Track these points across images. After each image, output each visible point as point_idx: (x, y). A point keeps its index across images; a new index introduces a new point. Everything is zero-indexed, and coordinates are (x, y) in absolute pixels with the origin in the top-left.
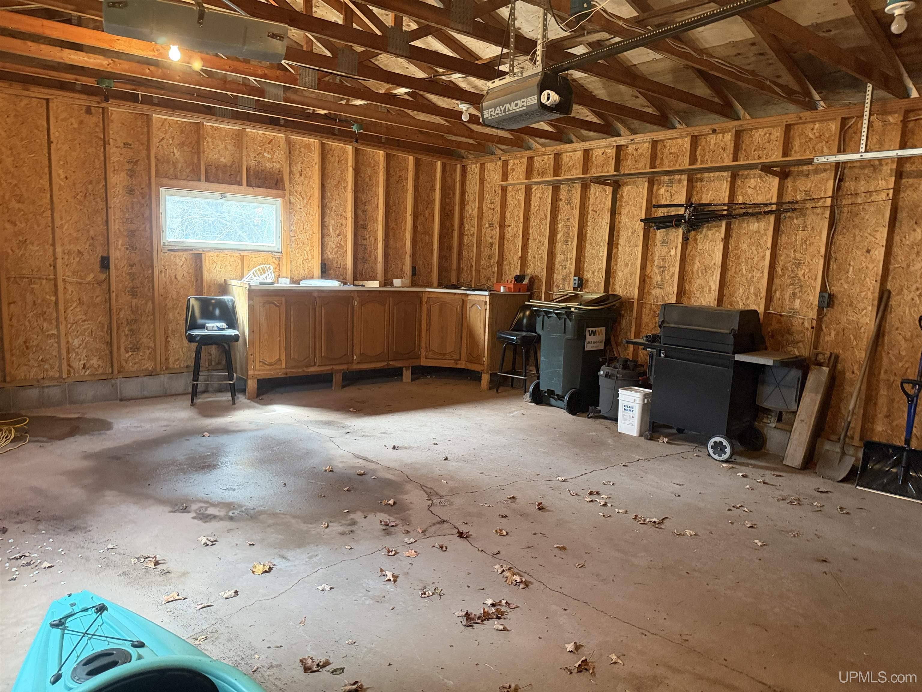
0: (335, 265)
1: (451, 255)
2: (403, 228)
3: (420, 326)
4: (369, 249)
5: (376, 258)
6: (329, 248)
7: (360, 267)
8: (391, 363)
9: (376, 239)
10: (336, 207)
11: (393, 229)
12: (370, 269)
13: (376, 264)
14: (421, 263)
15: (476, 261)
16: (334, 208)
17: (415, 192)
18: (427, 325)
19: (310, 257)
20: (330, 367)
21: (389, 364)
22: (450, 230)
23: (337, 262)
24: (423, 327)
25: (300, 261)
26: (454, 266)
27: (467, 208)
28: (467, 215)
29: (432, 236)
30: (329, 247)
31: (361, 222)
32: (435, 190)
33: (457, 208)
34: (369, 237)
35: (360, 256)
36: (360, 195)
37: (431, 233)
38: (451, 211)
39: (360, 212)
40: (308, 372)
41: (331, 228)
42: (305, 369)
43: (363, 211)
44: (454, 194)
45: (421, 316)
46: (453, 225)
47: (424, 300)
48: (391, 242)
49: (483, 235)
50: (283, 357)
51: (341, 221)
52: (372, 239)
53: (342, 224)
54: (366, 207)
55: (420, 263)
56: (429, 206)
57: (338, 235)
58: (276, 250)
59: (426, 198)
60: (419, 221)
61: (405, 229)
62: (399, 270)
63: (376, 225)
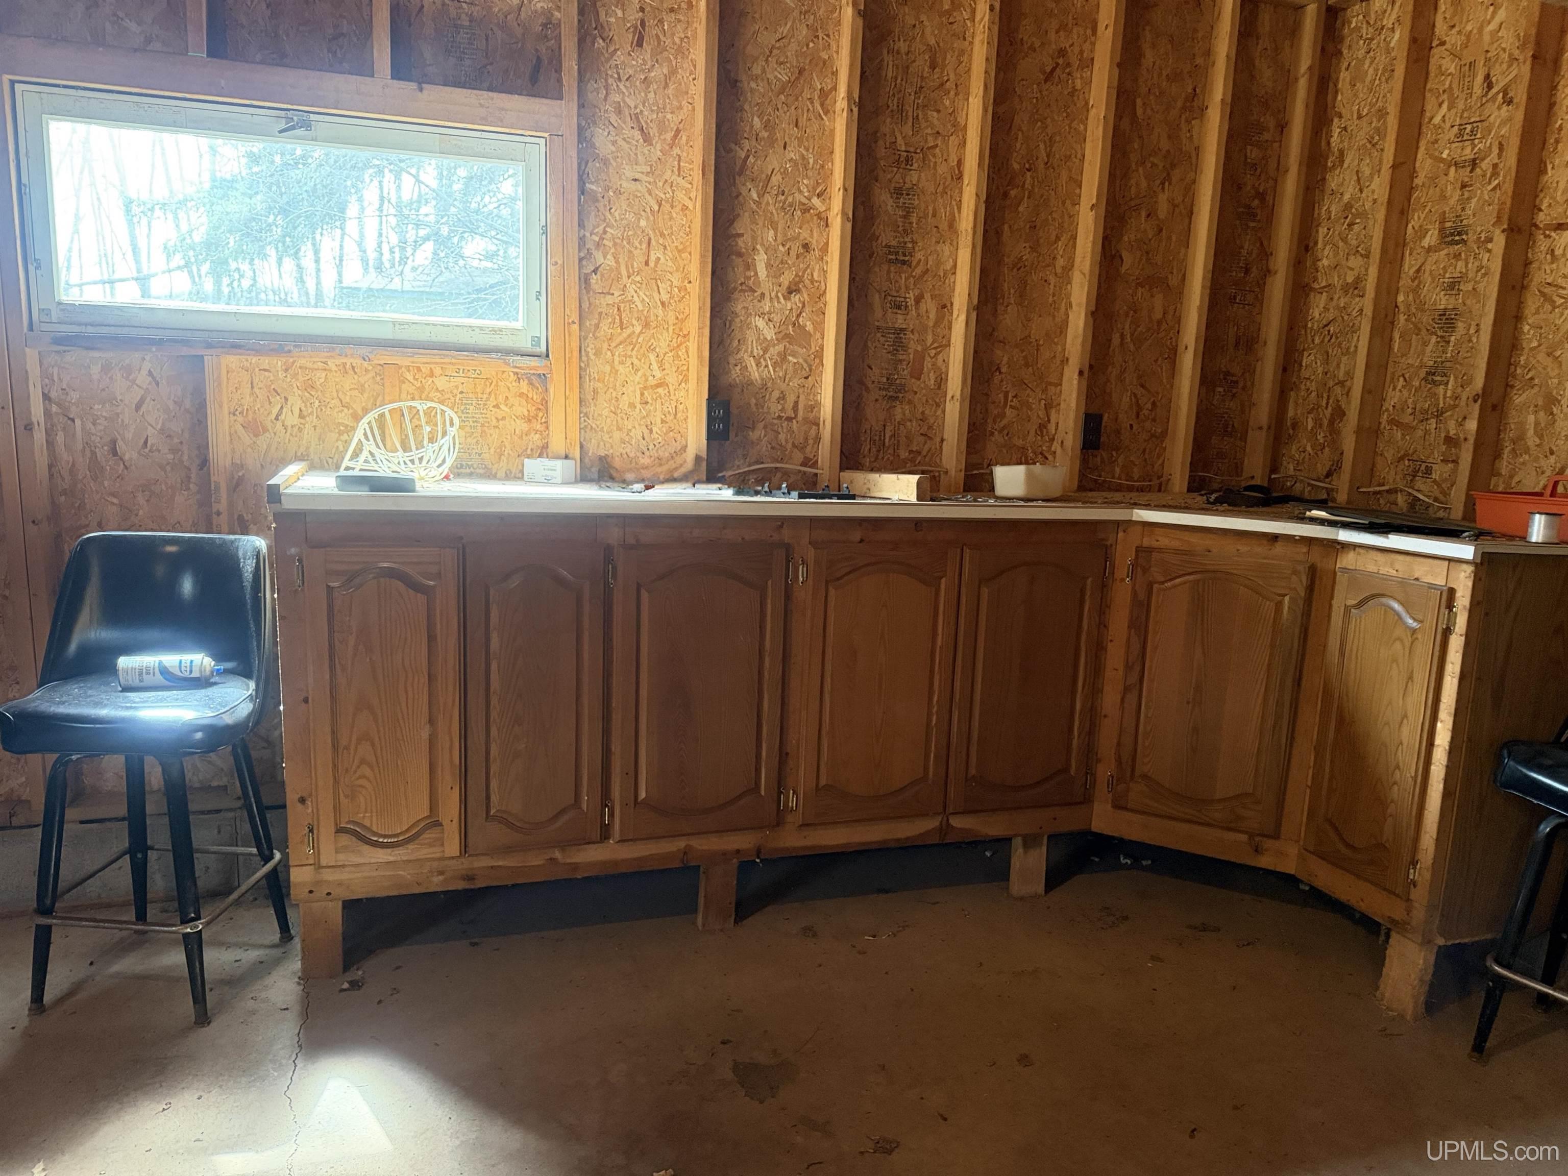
0: (775, 408)
1: (1250, 370)
2: (1060, 262)
3: (1097, 669)
4: (913, 346)
5: (941, 381)
6: (752, 346)
7: (874, 413)
8: (956, 822)
9: (945, 307)
10: (785, 173)
11: (1018, 265)
12: (913, 426)
13: (939, 404)
14: (1126, 399)
15: (1366, 391)
16: (776, 179)
17: (1119, 117)
18: (1128, 668)
19: (672, 379)
20: (681, 844)
21: (946, 828)
22: (1254, 271)
23: (782, 398)
24: (1109, 674)
25: (632, 393)
26: (1262, 413)
27: (1333, 182)
28: (1331, 207)
29: (1176, 294)
30: (751, 336)
31: (887, 237)
32: (1203, 109)
33: (1291, 185)
34: (918, 300)
35: (876, 375)
36: (887, 125)
37: (1173, 281)
38: (1262, 196)
39: (884, 199)
40: (575, 867)
41: (761, 261)
42: (557, 854)
43: (898, 192)
44: (1283, 127)
45: (1102, 625)
46: (1265, 254)
47: (1124, 557)
48: (1009, 318)
49: (1405, 282)
50: (450, 811)
51: (805, 234)
52: (930, 306)
53: (806, 246)
54: (914, 177)
55: (1122, 400)
56: (1176, 174)
57: (792, 290)
58: (525, 344)
59: (1165, 144)
60: (1129, 236)
61: (1069, 268)
62: (1033, 428)
63: (946, 249)
